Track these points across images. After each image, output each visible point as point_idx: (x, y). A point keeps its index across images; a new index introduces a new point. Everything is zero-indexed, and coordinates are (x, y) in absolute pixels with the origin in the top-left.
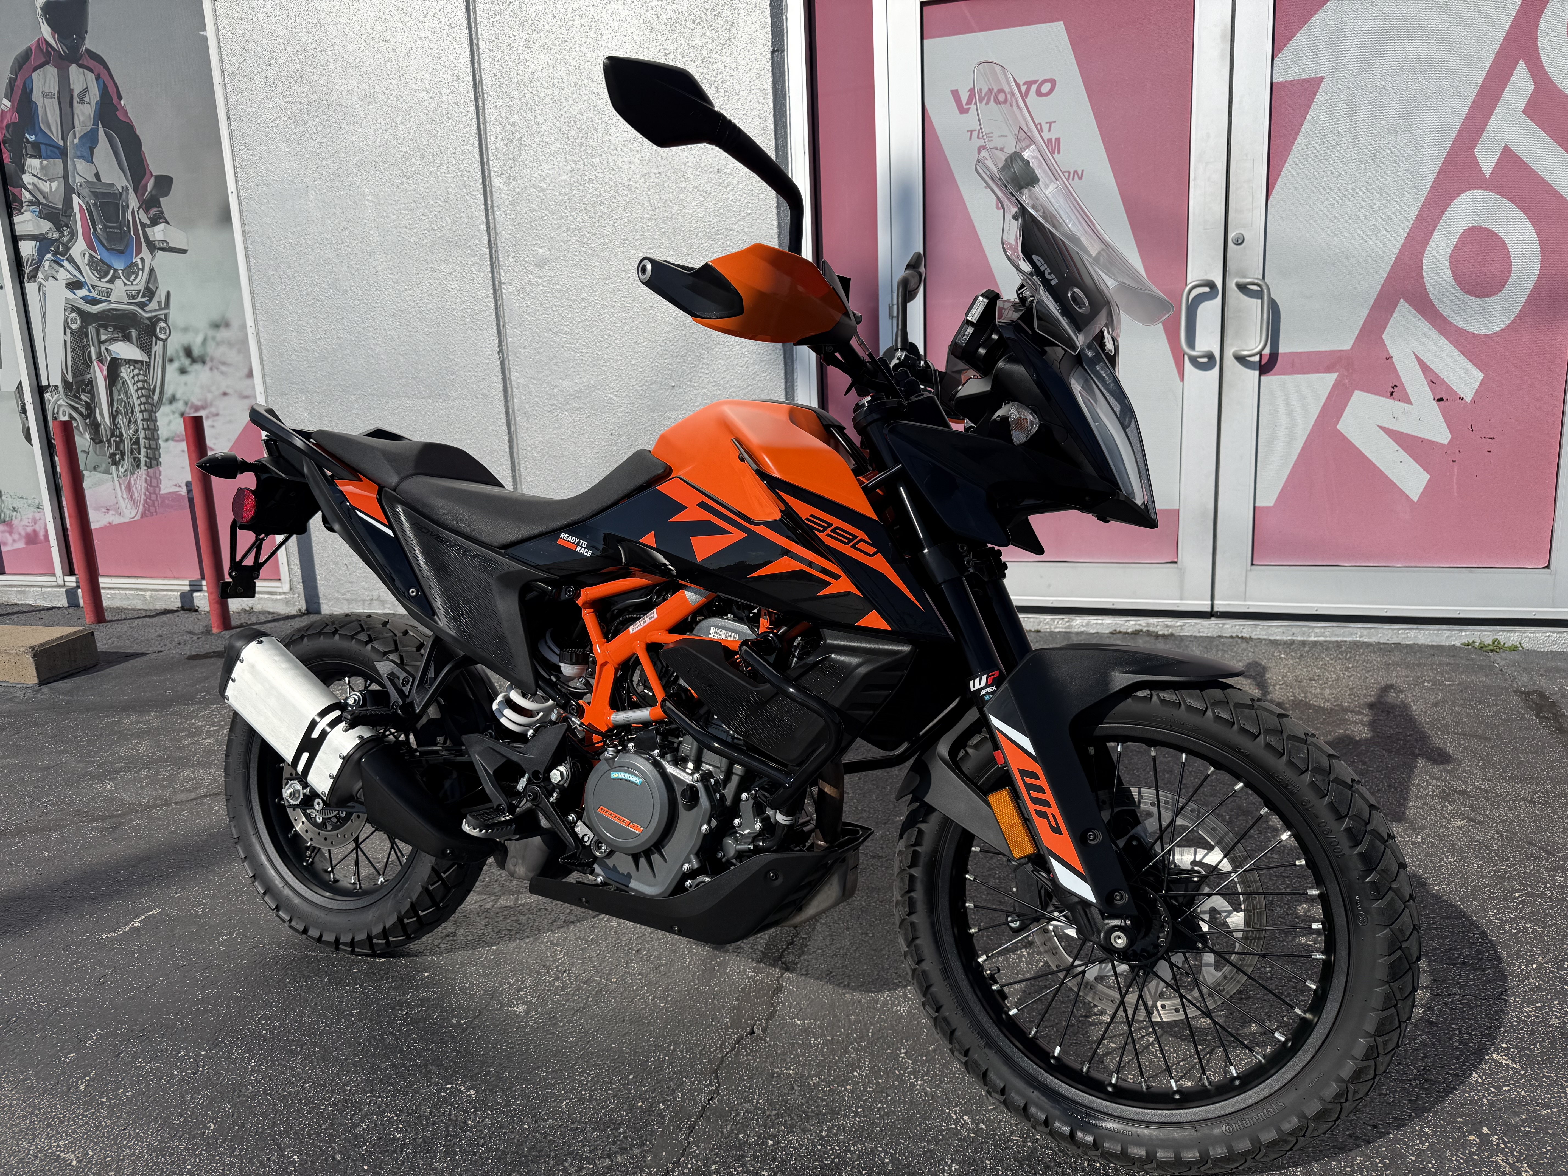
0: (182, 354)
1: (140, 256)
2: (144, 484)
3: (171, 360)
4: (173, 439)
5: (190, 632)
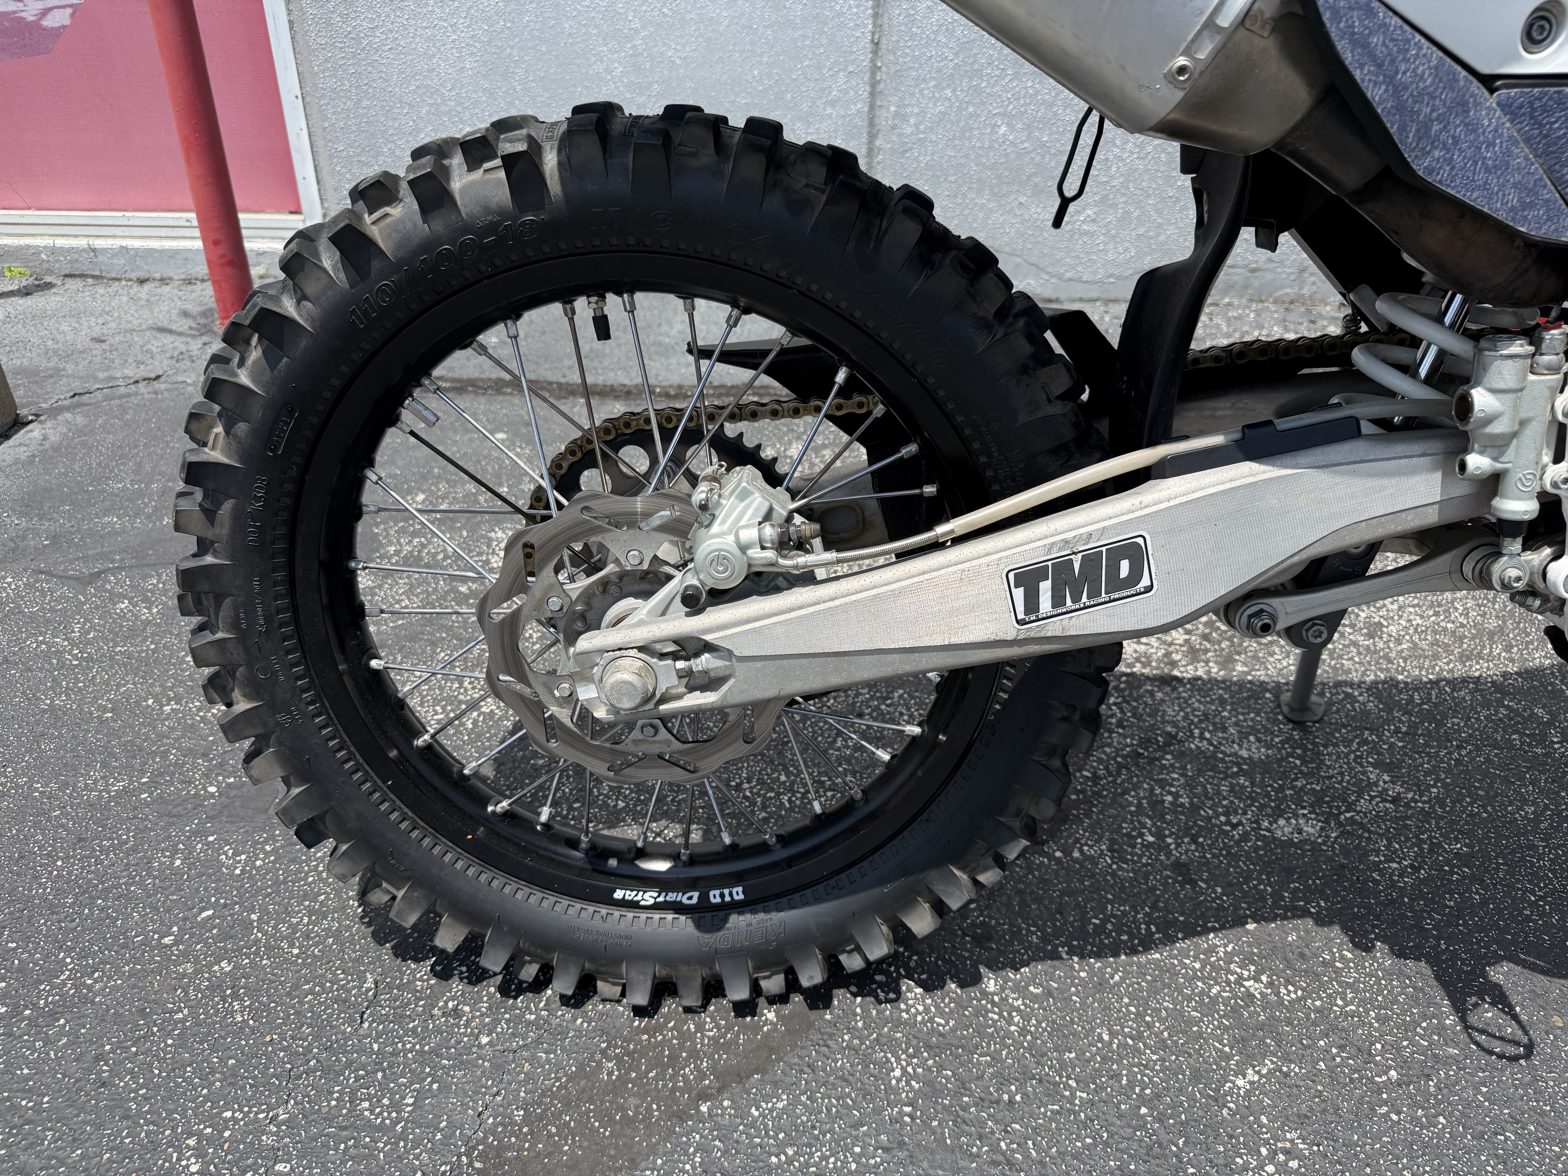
5: (162, 330)
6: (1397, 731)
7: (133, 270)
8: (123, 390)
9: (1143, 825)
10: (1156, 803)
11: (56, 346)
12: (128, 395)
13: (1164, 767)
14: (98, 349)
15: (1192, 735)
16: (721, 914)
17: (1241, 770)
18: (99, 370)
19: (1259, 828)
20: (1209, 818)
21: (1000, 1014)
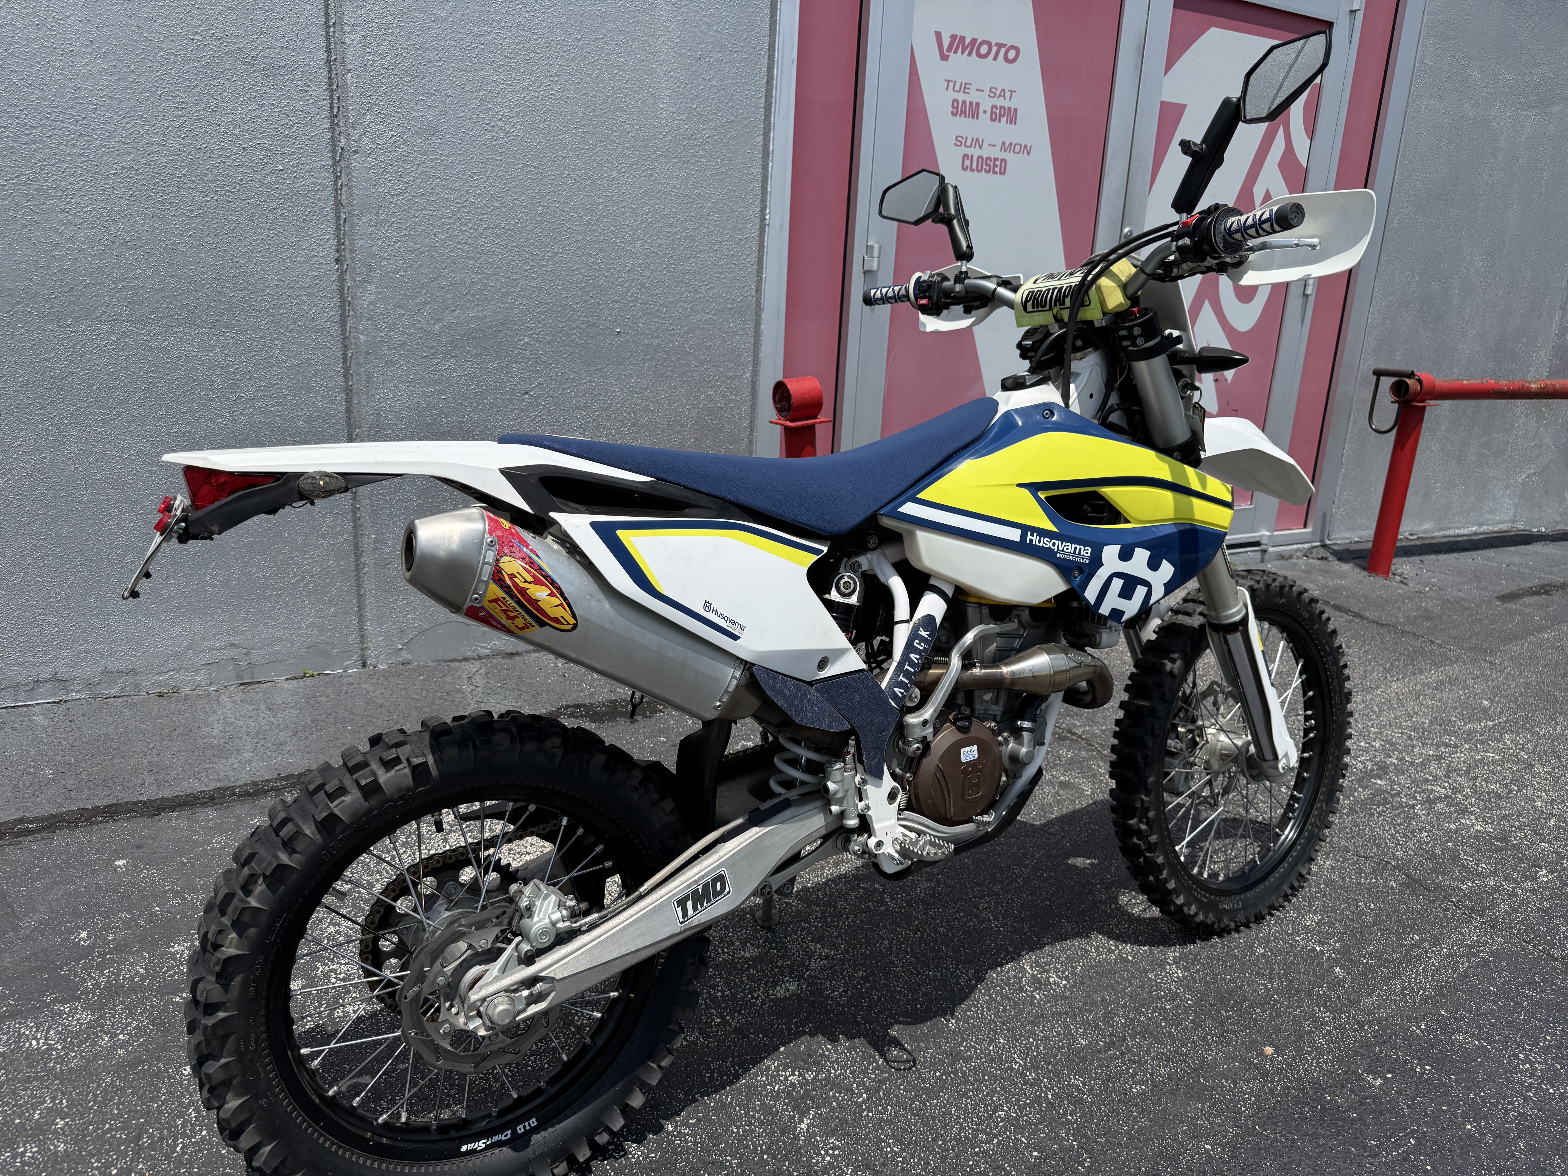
6: (817, 917)
9: (712, 1014)
10: (714, 999)
13: (710, 977)
15: (718, 953)
16: (526, 1138)
17: (749, 965)
19: (769, 995)
20: (743, 998)
21: (680, 1140)
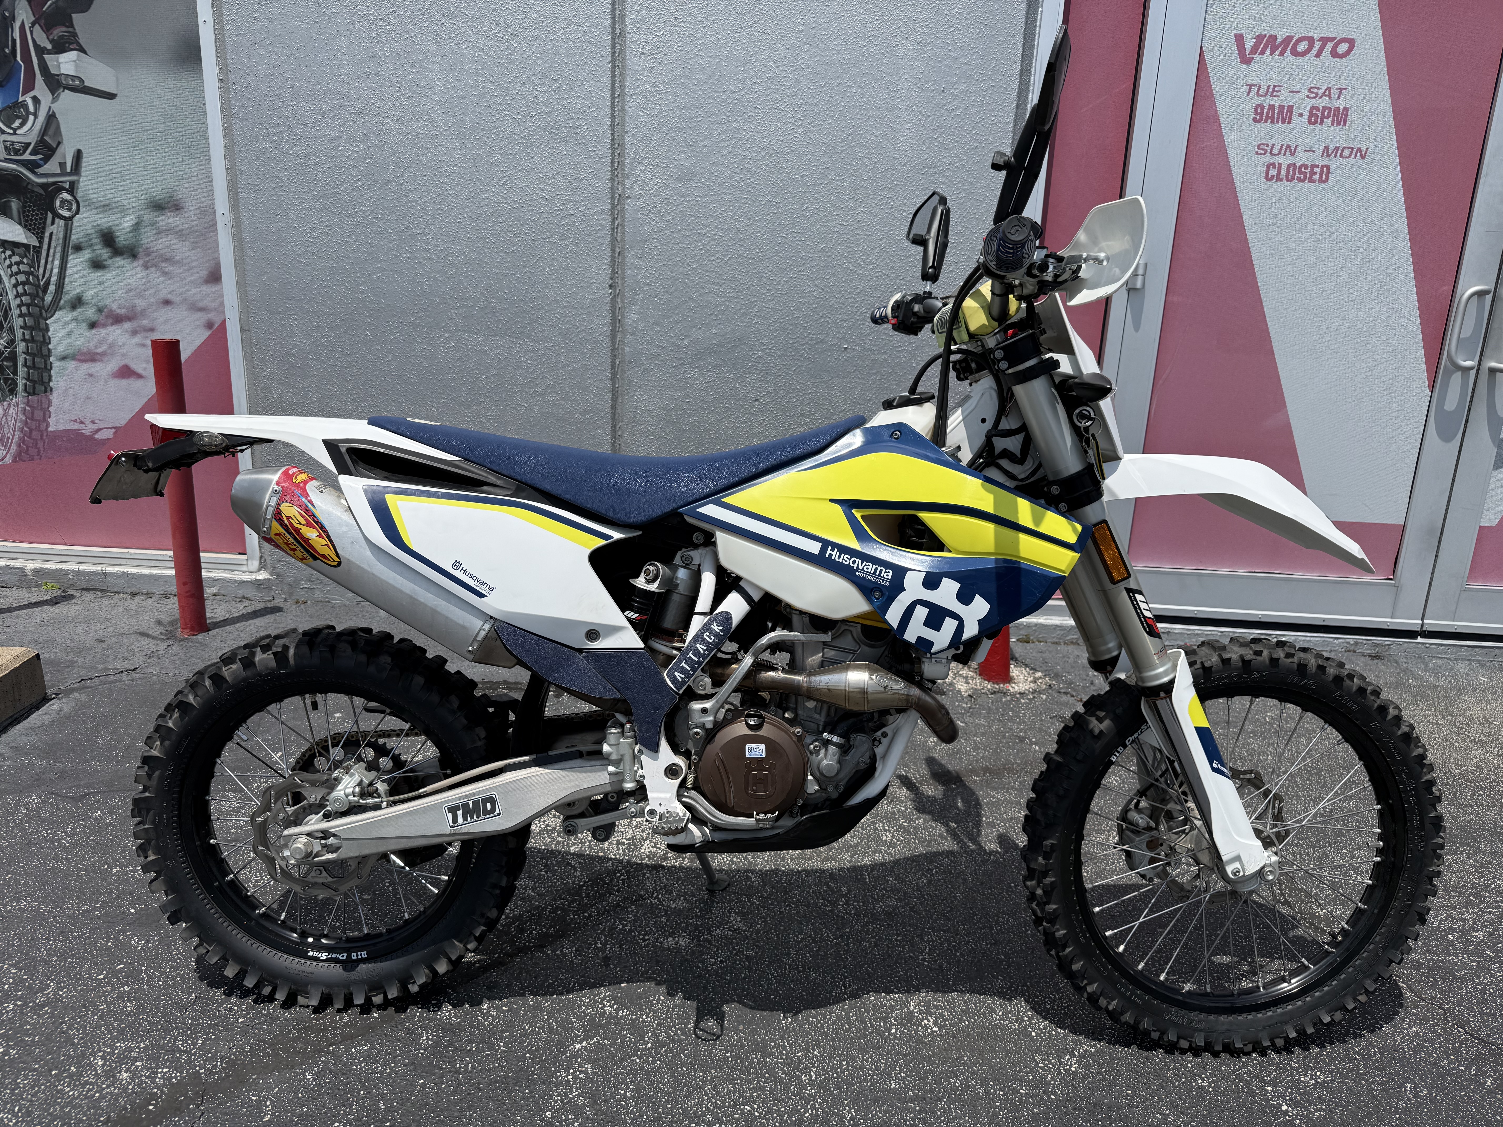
0: (96, 241)
1: (32, 94)
2: (21, 416)
3: (78, 248)
4: (74, 357)
5: (144, 634)
7: (129, 587)
8: (112, 678)
10: (612, 929)
11: (72, 644)
12: (115, 682)
13: (627, 912)
14: (99, 647)
15: (652, 896)
16: (356, 964)
17: (666, 913)
18: (99, 663)
19: (657, 942)
20: (634, 937)
21: (482, 1017)
